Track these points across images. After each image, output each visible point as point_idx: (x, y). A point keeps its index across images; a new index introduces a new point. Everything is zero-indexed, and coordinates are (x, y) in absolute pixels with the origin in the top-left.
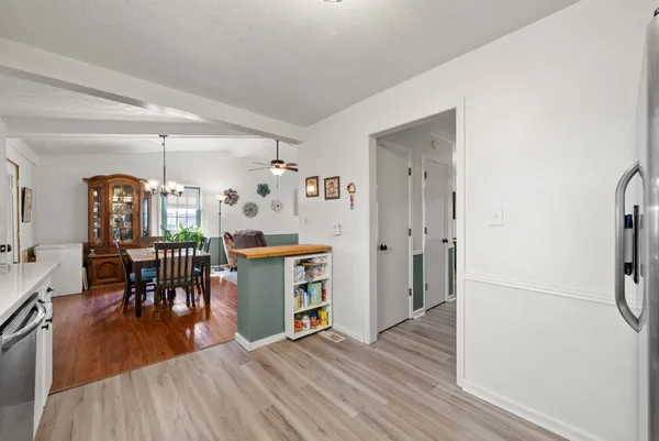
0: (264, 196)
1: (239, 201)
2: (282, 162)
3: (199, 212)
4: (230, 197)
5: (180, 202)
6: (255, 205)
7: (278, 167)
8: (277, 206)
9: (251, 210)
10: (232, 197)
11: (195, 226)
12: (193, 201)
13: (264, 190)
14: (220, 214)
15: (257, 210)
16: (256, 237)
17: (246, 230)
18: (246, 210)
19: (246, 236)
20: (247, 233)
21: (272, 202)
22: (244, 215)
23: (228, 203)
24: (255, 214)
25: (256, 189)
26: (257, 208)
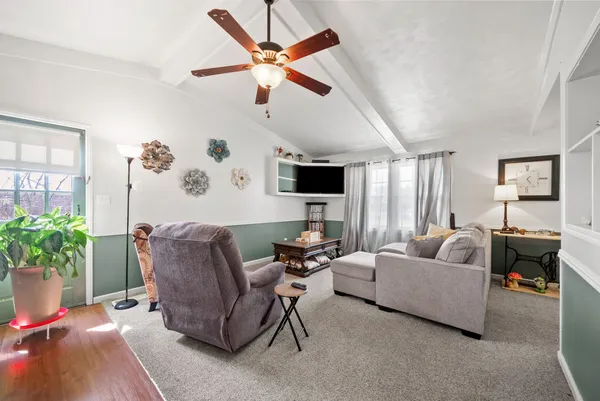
0: (219, 159)
1: (173, 166)
2: (277, 48)
3: (82, 181)
4: (154, 156)
6: (203, 175)
8: (240, 179)
9: (196, 182)
10: (157, 157)
13: (219, 150)
14: (130, 187)
15: (206, 183)
16: (212, 246)
17: (185, 225)
18: (187, 183)
19: (184, 244)
20: (185, 235)
21: (233, 171)
22: (183, 192)
23: (151, 167)
24: (204, 190)
25: (206, 146)
26: (207, 180)
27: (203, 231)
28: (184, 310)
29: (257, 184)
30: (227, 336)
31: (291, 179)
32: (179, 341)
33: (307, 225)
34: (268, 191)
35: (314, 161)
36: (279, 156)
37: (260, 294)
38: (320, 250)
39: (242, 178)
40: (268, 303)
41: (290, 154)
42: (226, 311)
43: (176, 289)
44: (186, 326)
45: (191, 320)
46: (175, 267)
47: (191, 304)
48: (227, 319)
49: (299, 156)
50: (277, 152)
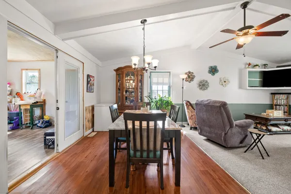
0: (214, 74)
1: (195, 79)
2: (251, 27)
3: (170, 87)
4: (189, 77)
5: (159, 82)
6: (207, 82)
7: (246, 34)
8: (224, 82)
9: (204, 85)
11: (167, 96)
12: (166, 80)
13: (213, 70)
14: (183, 88)
15: (208, 85)
16: (220, 107)
17: (208, 100)
18: (200, 85)
19: (209, 106)
20: (209, 103)
21: (220, 79)
22: (198, 89)
23: (187, 81)
24: (207, 88)
25: (207, 70)
26: (208, 84)
27: (216, 102)
28: (207, 129)
29: (234, 83)
30: (225, 140)
31: (257, 80)
32: (204, 140)
33: (271, 107)
34: (241, 87)
35: (278, 67)
36: (248, 68)
37: (240, 130)
38: (284, 122)
39: (225, 82)
40: (244, 136)
41: (257, 65)
42: (225, 131)
43: (204, 121)
44: (207, 134)
45: (210, 133)
46: (205, 113)
47: (210, 127)
48: (225, 134)
49: (265, 65)
50: (247, 66)
